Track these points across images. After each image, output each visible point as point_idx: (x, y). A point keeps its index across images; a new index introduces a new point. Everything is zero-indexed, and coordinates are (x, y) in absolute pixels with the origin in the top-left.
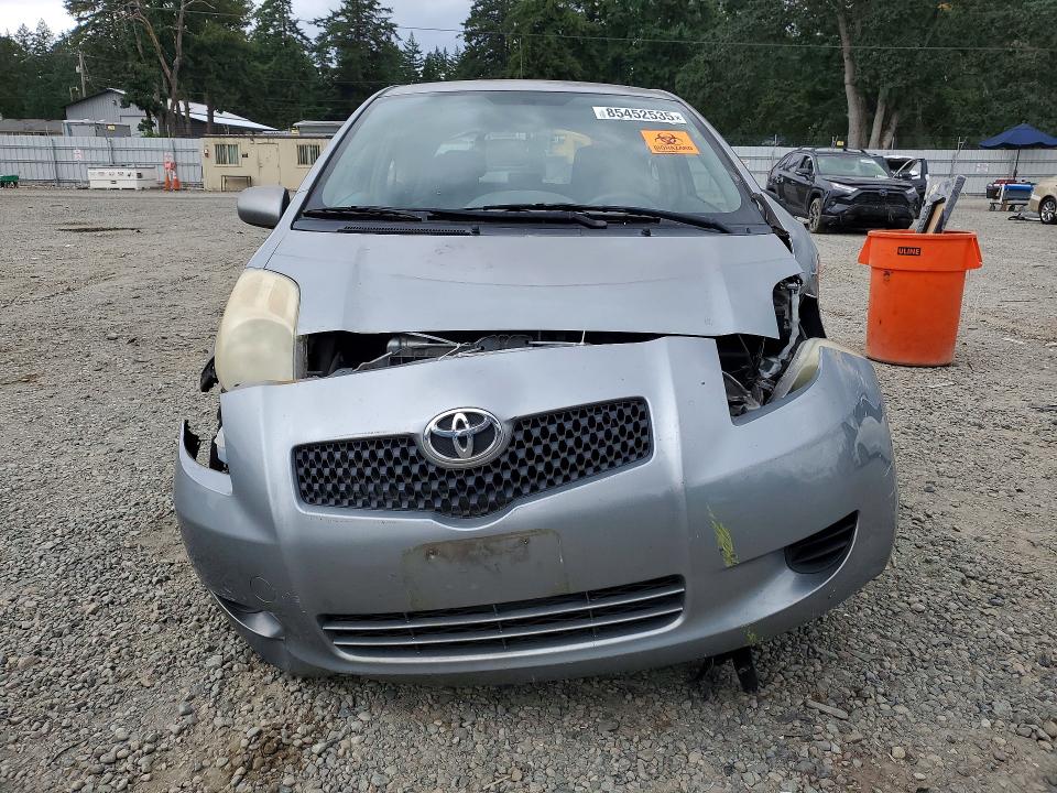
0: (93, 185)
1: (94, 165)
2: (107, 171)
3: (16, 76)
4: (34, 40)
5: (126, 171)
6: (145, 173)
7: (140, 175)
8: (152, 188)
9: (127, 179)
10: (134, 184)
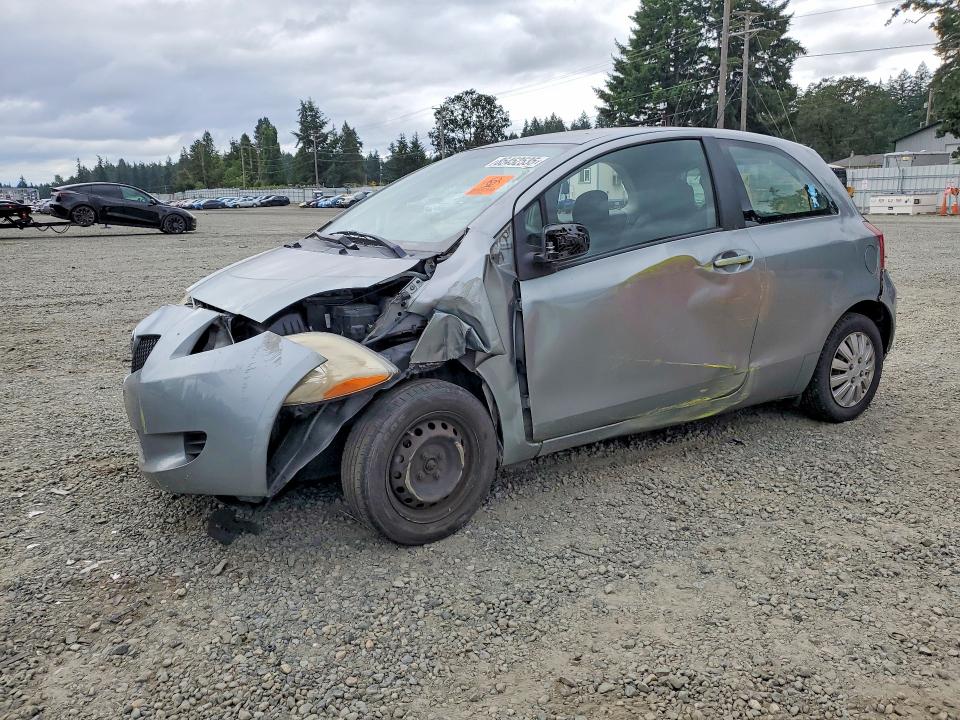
0: (872, 211)
1: (876, 193)
2: (886, 198)
3: (875, 118)
4: (911, 82)
5: (904, 198)
6: (924, 199)
7: (917, 202)
8: (929, 213)
9: (904, 205)
10: (909, 210)
